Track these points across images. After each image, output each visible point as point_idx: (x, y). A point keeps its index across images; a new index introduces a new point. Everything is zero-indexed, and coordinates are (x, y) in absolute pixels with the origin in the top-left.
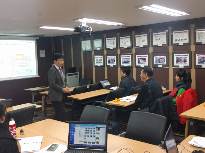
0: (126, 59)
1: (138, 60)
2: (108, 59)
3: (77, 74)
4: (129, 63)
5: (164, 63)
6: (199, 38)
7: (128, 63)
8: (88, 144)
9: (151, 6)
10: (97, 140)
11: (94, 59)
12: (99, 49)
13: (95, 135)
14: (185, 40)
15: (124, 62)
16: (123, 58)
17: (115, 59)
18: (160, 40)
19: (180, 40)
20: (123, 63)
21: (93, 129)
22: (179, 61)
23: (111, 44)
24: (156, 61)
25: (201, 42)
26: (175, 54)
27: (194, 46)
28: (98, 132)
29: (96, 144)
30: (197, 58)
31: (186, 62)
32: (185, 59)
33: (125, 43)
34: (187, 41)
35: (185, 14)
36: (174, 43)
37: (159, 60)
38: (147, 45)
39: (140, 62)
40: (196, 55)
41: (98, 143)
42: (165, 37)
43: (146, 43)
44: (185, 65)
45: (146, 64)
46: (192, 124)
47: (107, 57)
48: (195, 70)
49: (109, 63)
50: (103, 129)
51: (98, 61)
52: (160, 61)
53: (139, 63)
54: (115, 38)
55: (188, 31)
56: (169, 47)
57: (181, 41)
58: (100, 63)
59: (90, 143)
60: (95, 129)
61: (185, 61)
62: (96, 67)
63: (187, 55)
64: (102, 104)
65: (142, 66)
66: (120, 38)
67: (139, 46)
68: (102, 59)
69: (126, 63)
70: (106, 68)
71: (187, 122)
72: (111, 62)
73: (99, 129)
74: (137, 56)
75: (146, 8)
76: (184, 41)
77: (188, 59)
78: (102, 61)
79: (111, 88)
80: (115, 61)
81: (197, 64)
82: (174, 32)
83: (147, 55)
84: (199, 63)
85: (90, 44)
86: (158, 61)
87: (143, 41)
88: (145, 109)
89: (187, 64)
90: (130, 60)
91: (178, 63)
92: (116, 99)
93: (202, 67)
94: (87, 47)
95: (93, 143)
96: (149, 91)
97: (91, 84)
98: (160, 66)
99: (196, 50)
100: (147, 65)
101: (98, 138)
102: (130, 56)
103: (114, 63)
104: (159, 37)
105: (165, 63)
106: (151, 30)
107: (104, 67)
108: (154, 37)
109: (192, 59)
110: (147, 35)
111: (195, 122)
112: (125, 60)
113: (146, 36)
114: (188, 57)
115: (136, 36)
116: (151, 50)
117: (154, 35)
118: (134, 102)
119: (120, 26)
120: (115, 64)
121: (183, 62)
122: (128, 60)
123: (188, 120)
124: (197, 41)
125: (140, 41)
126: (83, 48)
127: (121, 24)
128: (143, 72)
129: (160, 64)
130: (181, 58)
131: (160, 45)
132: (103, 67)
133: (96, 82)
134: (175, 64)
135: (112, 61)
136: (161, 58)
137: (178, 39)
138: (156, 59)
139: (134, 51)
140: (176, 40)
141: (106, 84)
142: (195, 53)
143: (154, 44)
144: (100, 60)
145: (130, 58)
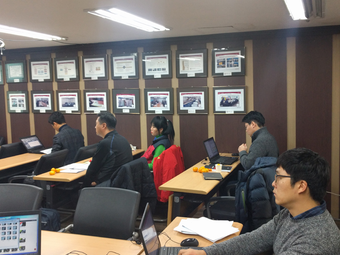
0: (69, 99)
1: (90, 101)
2: (35, 98)
4: (74, 105)
5: (132, 106)
6: (184, 68)
7: (72, 106)
8: (2, 253)
9: (110, 10)
10: (22, 244)
11: (8, 100)
12: (17, 81)
13: (17, 235)
14: (164, 69)
15: (66, 105)
16: (63, 98)
17: (48, 99)
18: (124, 68)
19: (155, 70)
20: (64, 106)
21: (12, 226)
22: (155, 104)
23: (40, 72)
24: (120, 103)
25: (187, 74)
26: (148, 93)
27: (177, 80)
28: (23, 228)
29: (18, 252)
30: (182, 98)
31: (166, 105)
32: (164, 100)
33: (66, 72)
34: (167, 72)
35: (162, 28)
36: (147, 74)
37: (124, 101)
38: (104, 75)
39: (93, 104)
40: (180, 93)
41: (23, 248)
42: (132, 64)
43: (101, 73)
44: (165, 109)
45: (104, 108)
46: (177, 200)
47: (34, 95)
48: (179, 117)
49: (38, 105)
50: (32, 223)
51: (16, 102)
52: (126, 103)
53: (91, 106)
54: (48, 62)
55: (167, 56)
56: (140, 80)
57: (157, 71)
58: (20, 106)
59: (8, 250)
60: (18, 225)
61: (164, 103)
62: (13, 114)
63: (167, 94)
64: (27, 180)
65: (97, 111)
66: (57, 62)
67: (90, 78)
68: (24, 98)
69: (68, 106)
70: (32, 116)
71: (170, 198)
72: (40, 104)
73: (24, 224)
74: (89, 95)
75: (101, 13)
76: (162, 71)
77: (168, 100)
78: (25, 103)
79: (42, 151)
80: (48, 103)
81: (182, 108)
82: (146, 57)
83: (105, 93)
84: (184, 106)
86: (122, 104)
87: (98, 69)
88: (104, 183)
89: (167, 108)
90: (76, 101)
91: (153, 106)
92: (53, 169)
93: (189, 112)
95: (13, 250)
96: (111, 152)
97: (4, 146)
98: (126, 110)
99: (179, 86)
100: (106, 109)
101: (23, 241)
102: (76, 94)
103: (48, 106)
104: (124, 65)
105: (134, 107)
106: (109, 52)
107: (28, 113)
108: (115, 63)
109: (174, 101)
110: (103, 59)
111: (182, 198)
112: (67, 101)
113: (102, 61)
114: (168, 97)
115: (85, 60)
116: (111, 85)
117: (116, 60)
118: (84, 173)
119: (57, 41)
121: (162, 105)
122: (72, 101)
123: (172, 195)
124: (181, 73)
125: (91, 70)
127: (59, 38)
128: (99, 121)
129: (126, 107)
130: (158, 98)
131: (125, 76)
132: (25, 114)
133: (13, 142)
134: (150, 108)
135: (44, 103)
136: (127, 99)
137: (153, 68)
138: (120, 99)
139: (82, 85)
140: (150, 70)
141: (33, 143)
142: (179, 90)
143: (115, 75)
144: (20, 101)
145: (76, 98)
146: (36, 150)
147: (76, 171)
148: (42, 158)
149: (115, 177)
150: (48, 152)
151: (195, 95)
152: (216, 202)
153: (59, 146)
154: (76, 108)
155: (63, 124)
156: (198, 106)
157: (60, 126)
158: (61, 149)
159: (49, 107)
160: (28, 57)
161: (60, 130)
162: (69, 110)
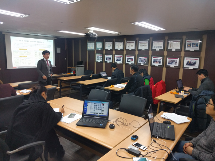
1: (127, 59)
2: (106, 57)
3: (83, 66)
6: (170, 47)
8: (96, 114)
9: (141, 22)
10: (102, 112)
11: (96, 56)
12: (100, 49)
13: (101, 108)
14: (161, 47)
17: (111, 57)
18: (143, 46)
19: (157, 47)
20: (116, 60)
21: (99, 105)
22: (155, 62)
23: (109, 46)
24: (140, 60)
25: (171, 50)
26: (153, 57)
27: (167, 52)
28: (103, 106)
29: (101, 114)
30: (168, 60)
33: (119, 47)
35: (162, 29)
36: (153, 49)
37: (142, 60)
40: (168, 58)
41: (103, 113)
42: (147, 44)
43: (133, 48)
44: (159, 65)
46: (162, 104)
47: (106, 55)
48: (166, 68)
49: (107, 60)
50: (106, 105)
51: (99, 58)
53: (127, 61)
54: (112, 42)
55: (163, 41)
56: (149, 51)
58: (100, 59)
59: (98, 113)
60: (101, 105)
61: (160, 62)
62: (97, 62)
63: (161, 58)
65: (130, 63)
66: (116, 42)
67: (128, 50)
68: (102, 56)
69: (119, 61)
70: (104, 64)
72: (108, 59)
74: (127, 57)
78: (102, 58)
79: (107, 78)
80: (110, 59)
81: (168, 64)
82: (153, 41)
83: (134, 56)
84: (169, 64)
85: (93, 45)
86: (141, 61)
87: (132, 46)
89: (161, 64)
90: (122, 59)
92: (112, 85)
93: (171, 67)
94: (91, 47)
95: (99, 114)
96: (135, 81)
97: (94, 74)
98: (142, 64)
99: (167, 55)
100: (133, 63)
101: (103, 111)
102: (122, 56)
104: (143, 44)
105: (146, 63)
106: (137, 39)
107: (103, 62)
108: (139, 43)
109: (164, 61)
110: (134, 42)
111: (164, 104)
112: (118, 59)
115: (127, 42)
116: (137, 53)
117: (140, 42)
119: (117, 34)
121: (158, 63)
122: (120, 59)
123: (160, 102)
124: (169, 49)
125: (129, 46)
126: (88, 48)
128: (131, 68)
129: (142, 63)
130: (157, 59)
131: (143, 49)
132: (102, 62)
133: (96, 73)
134: (153, 64)
137: (156, 46)
139: (125, 52)
140: (154, 47)
141: (104, 74)
142: (167, 57)
143: (139, 49)
144: (100, 58)
145: (122, 57)
146: (105, 77)
147: (120, 87)
148: (108, 80)
149: (136, 91)
150: (109, 78)
151: (174, 59)
152: (179, 108)
153: (114, 77)
154: (121, 62)
155: (116, 68)
156: (175, 64)
157: (115, 69)
158: (115, 78)
159: (111, 61)
160: (105, 40)
161: (115, 70)
162: (118, 62)
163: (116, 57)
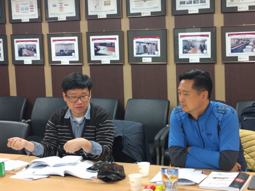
2: (17, 45)
4: (73, 54)
5: (156, 52)
6: (232, 0)
7: (70, 53)
14: (203, 2)
15: (61, 53)
17: (35, 45)
18: (146, 1)
19: (190, 2)
20: (57, 55)
22: (189, 49)
23: (24, 9)
24: (138, 49)
25: (237, 7)
26: (180, 34)
27: (222, 16)
34: (207, 6)
36: (178, 8)
39: (100, 52)
43: (113, 9)
44: (203, 56)
45: (116, 56)
47: (15, 40)
52: (147, 49)
56: (167, 18)
57: (193, 4)
61: (203, 48)
63: (208, 36)
65: (106, 60)
67: (96, 16)
69: (65, 55)
72: (25, 52)
76: (200, 4)
77: (208, 44)
83: (117, 37)
84: (232, 51)
86: (142, 50)
87: (107, 4)
89: (208, 54)
90: (76, 48)
98: (147, 59)
100: (118, 58)
102: (76, 38)
105: (158, 54)
112: (63, 48)
114: (209, 39)
116: (125, 25)
120: (37, 57)
121: (199, 51)
122: (70, 48)
125: (98, 4)
129: (146, 55)
130: (194, 41)
131: (146, 13)
134: (182, 56)
135: (29, 52)
136: (148, 44)
138: (138, 44)
139: (84, 26)
140: (182, 3)
142: (225, 29)
143: (132, 12)
145: (76, 44)
151: (248, 36)
154: (75, 57)
156: (252, 51)
162: (65, 61)
163: (56, 44)
